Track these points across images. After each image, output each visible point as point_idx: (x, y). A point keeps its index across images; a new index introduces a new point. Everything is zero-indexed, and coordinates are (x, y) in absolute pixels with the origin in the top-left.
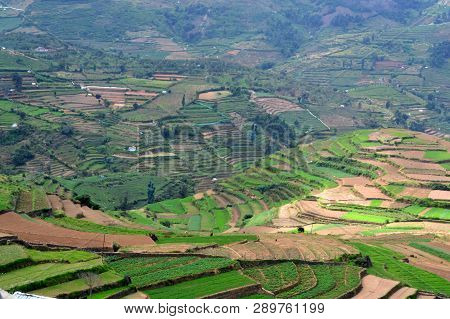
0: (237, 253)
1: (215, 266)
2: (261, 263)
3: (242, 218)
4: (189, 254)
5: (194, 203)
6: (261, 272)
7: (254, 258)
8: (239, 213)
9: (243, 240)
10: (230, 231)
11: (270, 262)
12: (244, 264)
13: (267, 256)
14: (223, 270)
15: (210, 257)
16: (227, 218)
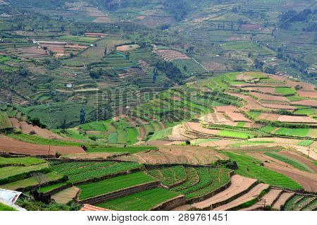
0: (143, 159)
1: (127, 168)
2: (160, 166)
3: (147, 134)
4: (109, 160)
5: (112, 124)
6: (160, 172)
7: (155, 163)
8: (145, 131)
9: (147, 150)
10: (138, 143)
11: (166, 166)
12: (148, 167)
13: (164, 161)
14: (134, 171)
15: (124, 162)
16: (136, 134)
